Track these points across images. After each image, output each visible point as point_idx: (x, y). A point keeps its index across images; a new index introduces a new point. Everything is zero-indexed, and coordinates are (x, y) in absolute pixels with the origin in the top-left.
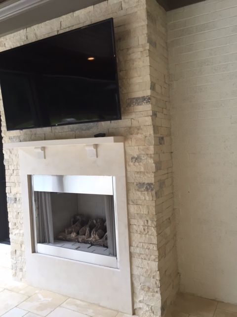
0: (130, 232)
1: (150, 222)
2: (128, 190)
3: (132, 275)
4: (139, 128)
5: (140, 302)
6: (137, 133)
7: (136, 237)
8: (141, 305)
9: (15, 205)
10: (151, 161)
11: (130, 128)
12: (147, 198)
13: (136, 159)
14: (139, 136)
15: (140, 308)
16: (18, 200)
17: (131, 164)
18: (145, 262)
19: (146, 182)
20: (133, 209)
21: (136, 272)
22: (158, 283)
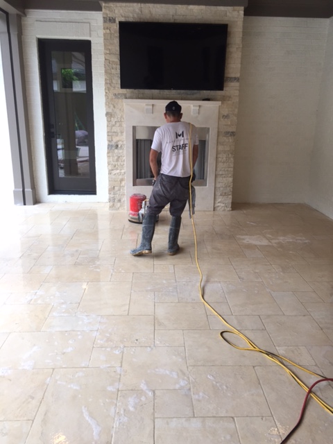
0: (216, 162)
1: (230, 155)
2: (218, 136)
3: (215, 188)
4: (230, 97)
5: (219, 202)
6: (229, 100)
7: (220, 165)
8: (219, 204)
9: (116, 151)
10: (235, 118)
11: (224, 96)
12: (231, 140)
13: (226, 116)
14: (230, 102)
15: (218, 206)
16: (119, 146)
17: (222, 120)
18: (224, 179)
19: (231, 131)
20: (220, 148)
21: (218, 185)
22: (231, 189)
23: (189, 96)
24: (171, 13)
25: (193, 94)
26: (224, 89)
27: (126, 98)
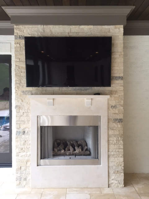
0: (108, 144)
1: (120, 138)
2: (108, 122)
3: (108, 167)
4: (116, 92)
5: (112, 180)
7: (112, 147)
9: (23, 136)
10: (122, 108)
11: (111, 91)
12: (119, 126)
13: (114, 107)
14: (116, 95)
15: (112, 183)
16: (26, 132)
17: (111, 109)
18: (116, 159)
19: (119, 118)
20: (111, 132)
21: (111, 165)
22: (123, 168)
23: (82, 91)
24: (67, 32)
25: (86, 90)
26: (111, 86)
27: (32, 94)
